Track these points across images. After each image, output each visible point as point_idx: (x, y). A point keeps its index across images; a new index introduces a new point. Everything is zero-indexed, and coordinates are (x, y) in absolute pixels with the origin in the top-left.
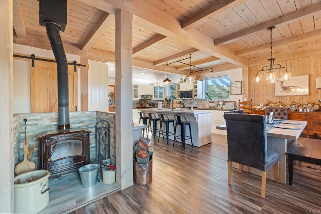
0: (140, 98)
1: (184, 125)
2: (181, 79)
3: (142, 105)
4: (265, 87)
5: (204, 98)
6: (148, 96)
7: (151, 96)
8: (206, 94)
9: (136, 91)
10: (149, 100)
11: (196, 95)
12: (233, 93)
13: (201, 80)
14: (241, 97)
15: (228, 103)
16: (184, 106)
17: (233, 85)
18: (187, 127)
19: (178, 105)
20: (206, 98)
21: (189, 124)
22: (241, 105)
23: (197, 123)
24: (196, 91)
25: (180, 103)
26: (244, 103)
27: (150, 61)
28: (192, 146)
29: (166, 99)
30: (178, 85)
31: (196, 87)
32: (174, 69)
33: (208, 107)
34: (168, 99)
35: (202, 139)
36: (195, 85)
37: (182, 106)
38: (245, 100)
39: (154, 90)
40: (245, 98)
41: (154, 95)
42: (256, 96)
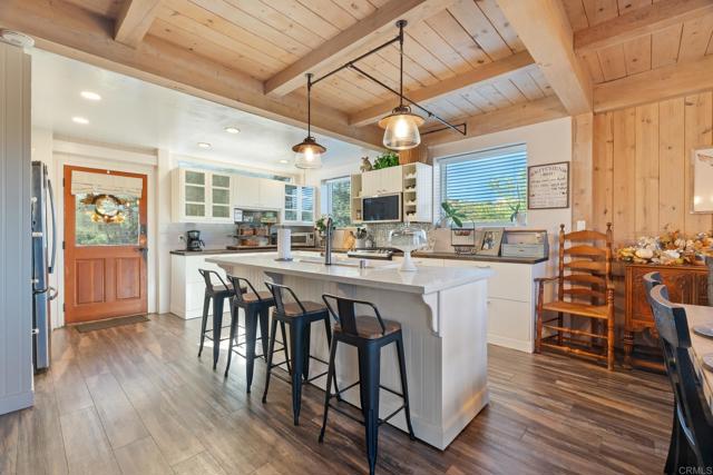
0: (234, 217)
1: (372, 347)
2: (366, 160)
3: (243, 242)
4: (654, 182)
5: (437, 220)
6: (264, 213)
7: (276, 214)
8: (445, 206)
9: (221, 196)
10: (270, 225)
11: (412, 211)
12: (536, 202)
13: (427, 163)
14: (565, 216)
15: (518, 238)
16: (373, 243)
17: (536, 177)
18: (388, 354)
19: (357, 243)
20: (444, 220)
21: (397, 338)
22: (568, 245)
23: (437, 335)
24: (413, 197)
25: (362, 235)
26: (575, 236)
27: (249, 77)
28: (411, 436)
29: (320, 223)
30: (358, 179)
31: (412, 184)
32: (343, 122)
33: (452, 250)
34: (325, 223)
35: (457, 405)
36: (411, 176)
37: (368, 244)
38: (581, 226)
39: (285, 195)
40: (579, 219)
41: (284, 210)
42: (619, 213)
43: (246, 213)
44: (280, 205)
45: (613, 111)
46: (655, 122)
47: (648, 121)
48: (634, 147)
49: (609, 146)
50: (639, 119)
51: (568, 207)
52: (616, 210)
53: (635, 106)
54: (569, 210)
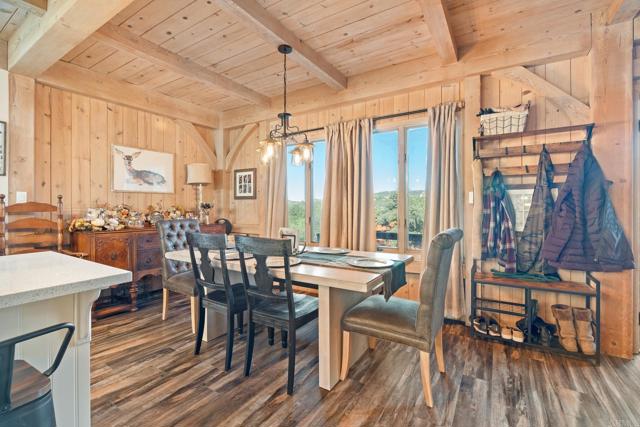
14: (2, 185)
38: (21, 198)
40: (17, 190)
42: (57, 186)
45: (51, 86)
46: (87, 113)
47: (82, 110)
48: (70, 128)
49: (46, 119)
50: (74, 106)
51: (4, 174)
52: (54, 184)
53: (72, 92)
54: (6, 178)
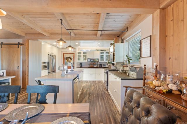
2: (112, 44)
7: (98, 59)
8: (127, 56)
12: (142, 55)
13: (122, 43)
17: (142, 44)
37: (114, 68)
39: (100, 54)
41: (100, 58)
42: (176, 59)
43: (91, 59)
44: (99, 57)
48: (183, 20)
49: (171, 23)
51: (150, 57)
